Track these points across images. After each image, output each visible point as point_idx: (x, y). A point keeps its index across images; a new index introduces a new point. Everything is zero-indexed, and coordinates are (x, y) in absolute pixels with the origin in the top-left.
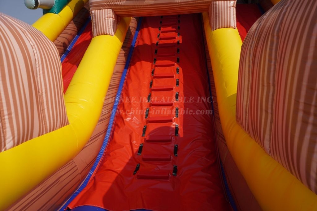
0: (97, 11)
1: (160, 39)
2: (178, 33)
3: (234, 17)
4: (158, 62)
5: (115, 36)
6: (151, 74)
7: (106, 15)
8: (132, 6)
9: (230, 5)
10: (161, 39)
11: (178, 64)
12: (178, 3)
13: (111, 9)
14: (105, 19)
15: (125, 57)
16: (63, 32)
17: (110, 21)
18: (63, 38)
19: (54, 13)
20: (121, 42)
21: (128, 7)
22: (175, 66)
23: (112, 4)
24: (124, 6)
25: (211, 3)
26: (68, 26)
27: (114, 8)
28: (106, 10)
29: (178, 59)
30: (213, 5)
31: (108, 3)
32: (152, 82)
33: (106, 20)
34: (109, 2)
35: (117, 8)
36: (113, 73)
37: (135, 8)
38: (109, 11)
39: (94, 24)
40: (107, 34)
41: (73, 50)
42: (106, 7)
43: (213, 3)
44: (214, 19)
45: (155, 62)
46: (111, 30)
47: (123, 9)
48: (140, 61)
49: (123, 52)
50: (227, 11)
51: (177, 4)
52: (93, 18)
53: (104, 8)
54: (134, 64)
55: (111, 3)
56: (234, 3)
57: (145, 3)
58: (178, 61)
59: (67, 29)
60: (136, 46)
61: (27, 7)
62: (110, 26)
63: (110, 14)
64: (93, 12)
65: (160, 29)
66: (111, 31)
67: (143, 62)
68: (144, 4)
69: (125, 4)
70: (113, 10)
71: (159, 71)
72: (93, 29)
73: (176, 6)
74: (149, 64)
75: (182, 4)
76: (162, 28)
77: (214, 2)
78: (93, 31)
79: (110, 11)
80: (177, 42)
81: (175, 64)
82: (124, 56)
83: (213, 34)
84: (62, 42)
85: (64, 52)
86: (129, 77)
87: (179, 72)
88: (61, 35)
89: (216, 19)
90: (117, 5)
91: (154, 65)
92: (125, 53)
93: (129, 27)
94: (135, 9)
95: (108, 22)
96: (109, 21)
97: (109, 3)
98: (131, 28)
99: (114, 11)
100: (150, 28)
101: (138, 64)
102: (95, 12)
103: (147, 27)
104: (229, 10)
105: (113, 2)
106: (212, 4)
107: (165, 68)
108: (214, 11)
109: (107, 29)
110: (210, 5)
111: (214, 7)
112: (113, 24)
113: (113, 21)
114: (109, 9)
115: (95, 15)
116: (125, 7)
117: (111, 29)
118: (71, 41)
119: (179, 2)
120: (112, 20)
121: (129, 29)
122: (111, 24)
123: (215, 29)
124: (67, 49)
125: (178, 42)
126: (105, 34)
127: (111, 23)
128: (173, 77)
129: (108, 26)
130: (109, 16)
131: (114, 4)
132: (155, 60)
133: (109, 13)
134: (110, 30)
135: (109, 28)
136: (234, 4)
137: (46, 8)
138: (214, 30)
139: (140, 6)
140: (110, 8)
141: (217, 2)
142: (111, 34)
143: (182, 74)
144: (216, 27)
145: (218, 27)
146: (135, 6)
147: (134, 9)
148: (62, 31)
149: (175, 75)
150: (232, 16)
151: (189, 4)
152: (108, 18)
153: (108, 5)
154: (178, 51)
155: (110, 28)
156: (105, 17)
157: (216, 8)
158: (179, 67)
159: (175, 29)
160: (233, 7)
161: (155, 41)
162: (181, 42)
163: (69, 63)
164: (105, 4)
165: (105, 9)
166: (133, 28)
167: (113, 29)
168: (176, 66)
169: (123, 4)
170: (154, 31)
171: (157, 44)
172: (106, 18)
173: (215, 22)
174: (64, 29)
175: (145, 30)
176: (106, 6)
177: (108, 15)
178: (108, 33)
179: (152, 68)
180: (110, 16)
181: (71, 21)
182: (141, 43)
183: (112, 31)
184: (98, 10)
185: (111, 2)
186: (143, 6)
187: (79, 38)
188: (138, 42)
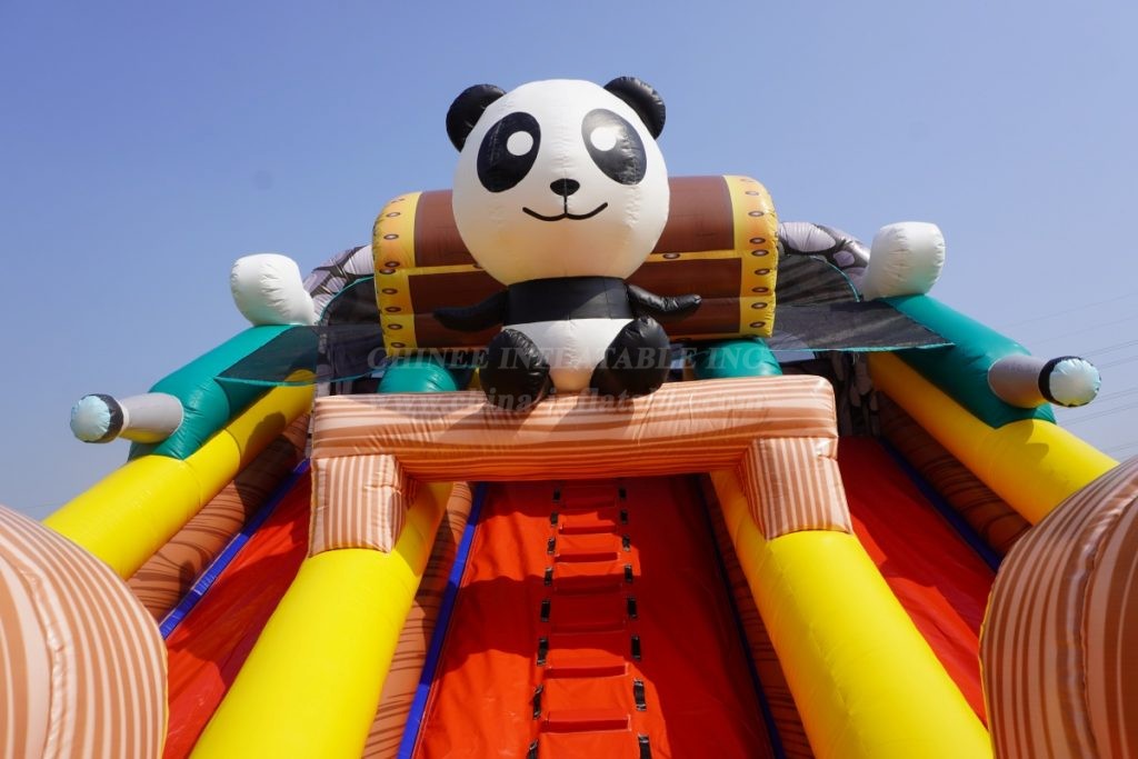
0: (336, 460)
1: (557, 560)
2: (624, 539)
3: (838, 493)
4: (559, 657)
5: (394, 551)
6: (531, 708)
7: (370, 477)
8: (470, 447)
9: (819, 453)
10: (563, 558)
11: (636, 666)
12: (636, 441)
13: (390, 458)
14: (365, 491)
15: (425, 633)
16: (190, 525)
17: (383, 499)
18: (186, 547)
19: (173, 457)
20: (416, 574)
21: (456, 450)
22: (627, 674)
23: (397, 440)
24: (439, 445)
25: (751, 443)
26: (212, 503)
27: (402, 453)
28: (372, 458)
29: (634, 641)
30: (760, 449)
31: (380, 434)
32: (537, 748)
33: (369, 495)
34: (387, 433)
35: (411, 453)
36: (379, 712)
37: (481, 454)
38: (382, 463)
39: (321, 508)
40: (364, 546)
41: (214, 593)
42: (374, 449)
43: (759, 445)
44: (768, 498)
45: (542, 657)
46: (383, 532)
47: (434, 456)
48: (482, 651)
49: (421, 613)
50: (813, 472)
51: (632, 446)
52: (317, 486)
53: (366, 450)
54: (458, 662)
55: (392, 436)
56: (832, 444)
57: (515, 437)
58: (635, 651)
59: (207, 514)
60: (464, 584)
61: (77, 436)
62: (380, 516)
63: (385, 472)
64: (323, 462)
65: (554, 522)
66: (384, 537)
67: (495, 654)
68: (513, 443)
69: (443, 441)
70: (396, 459)
71: (561, 699)
72: (315, 524)
73: (628, 453)
74: (519, 664)
75: (650, 444)
76: (562, 519)
77: (762, 442)
78: (314, 530)
79: (386, 461)
80: (623, 572)
81: (627, 664)
82: (421, 630)
83: (771, 553)
84: (180, 562)
85: (179, 602)
86: (437, 725)
87: (646, 699)
88: (182, 536)
89: (776, 497)
90: (417, 443)
91: (539, 671)
92: (424, 620)
93: (446, 513)
94: (480, 458)
95: (374, 501)
96: (380, 496)
97: (385, 436)
98: (452, 518)
99: (401, 464)
100: (520, 516)
101: (474, 662)
102: (329, 466)
103: (507, 511)
104: (817, 468)
105: (400, 433)
106: (756, 447)
107: (589, 681)
108: (764, 473)
109: (369, 527)
110: (747, 449)
111: (765, 457)
112: (393, 507)
113: (393, 495)
114: (383, 457)
115: (328, 476)
116: (442, 450)
117: (383, 527)
118: (214, 557)
119: (640, 437)
120: (389, 491)
121: (445, 520)
122: (383, 509)
123: (775, 534)
124: (193, 588)
125: (628, 573)
126: (359, 544)
127: (386, 507)
128: (622, 724)
129: (374, 517)
130: (381, 479)
131: (403, 440)
132: (545, 647)
133: (382, 468)
134: (380, 529)
135: (375, 524)
136: (831, 450)
137: (145, 438)
138: (771, 538)
139: (497, 447)
140: (387, 454)
141: (773, 442)
142: (381, 545)
143: (660, 714)
144: (780, 526)
145: (786, 527)
146: (479, 447)
147: (474, 459)
148: (189, 520)
149: (629, 716)
150: (832, 491)
151: (675, 446)
152: (375, 486)
153: (382, 442)
154: (632, 608)
155: (380, 522)
156: (365, 484)
157: (770, 460)
158: (642, 678)
159: (609, 523)
160: (829, 457)
161: (540, 566)
162: (637, 572)
163: (190, 651)
164: (371, 440)
165: (368, 454)
166: (459, 518)
167: (392, 527)
168: (632, 675)
169: (435, 440)
170: (534, 529)
171: (549, 574)
172: (369, 488)
173: (772, 508)
174: (197, 514)
175: (501, 524)
176: (375, 445)
177: (376, 475)
178: (369, 542)
179: (531, 682)
180: (384, 480)
181: (229, 483)
182: (485, 574)
183: (385, 535)
184: (341, 456)
185: (394, 433)
186: (510, 447)
187: (247, 545)
188: (476, 568)
